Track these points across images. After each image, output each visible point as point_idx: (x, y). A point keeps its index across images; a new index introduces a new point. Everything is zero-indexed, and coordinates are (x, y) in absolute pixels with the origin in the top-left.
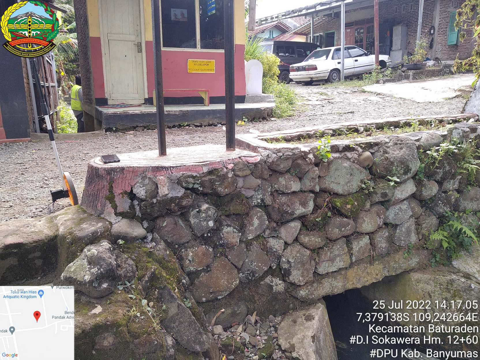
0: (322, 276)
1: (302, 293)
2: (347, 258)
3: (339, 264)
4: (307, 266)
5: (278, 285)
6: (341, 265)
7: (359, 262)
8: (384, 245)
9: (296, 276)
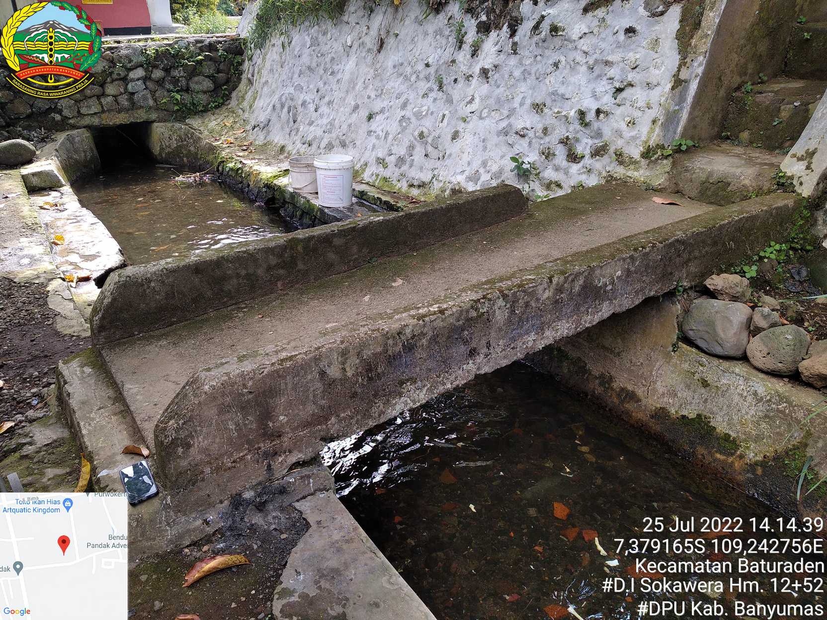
0: (85, 115)
1: (71, 121)
2: (99, 107)
3: (94, 110)
4: (73, 108)
5: (58, 117)
6: (96, 111)
7: (109, 111)
8: (126, 103)
9: (66, 113)
